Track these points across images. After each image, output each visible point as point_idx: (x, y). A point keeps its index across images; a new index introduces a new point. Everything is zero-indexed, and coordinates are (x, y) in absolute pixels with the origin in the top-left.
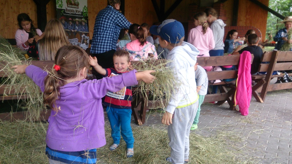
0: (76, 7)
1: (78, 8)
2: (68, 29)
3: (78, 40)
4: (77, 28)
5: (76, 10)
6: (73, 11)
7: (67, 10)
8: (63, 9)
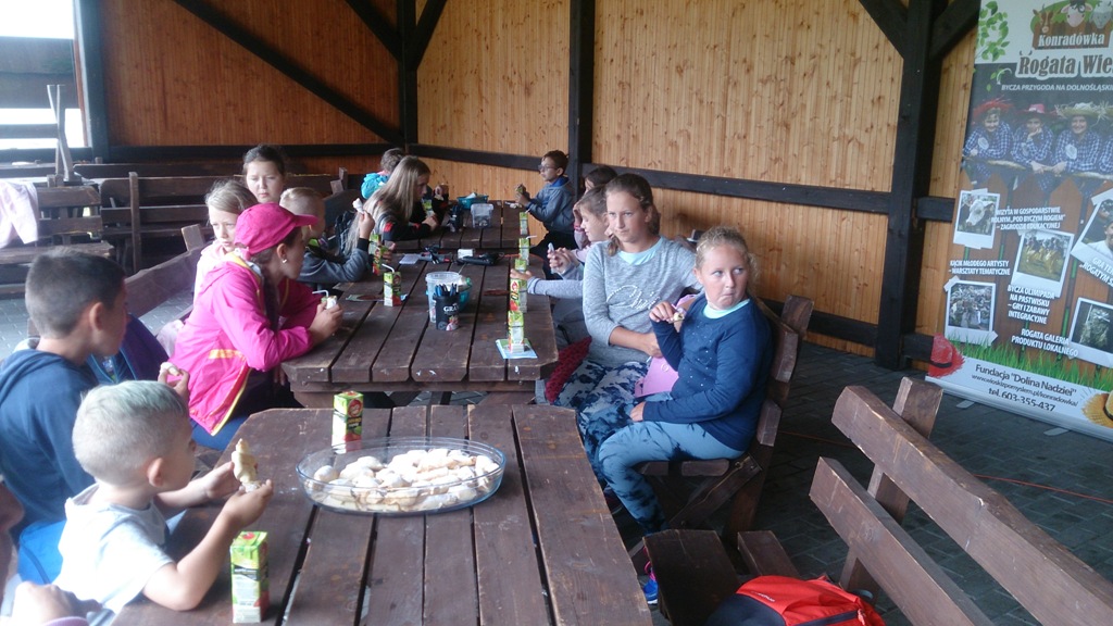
0: (1094, 41)
1: (1106, 45)
2: (1009, 158)
3: (1061, 218)
4: (1071, 152)
5: (1085, 57)
6: (1066, 64)
7: (1029, 66)
8: (1003, 66)
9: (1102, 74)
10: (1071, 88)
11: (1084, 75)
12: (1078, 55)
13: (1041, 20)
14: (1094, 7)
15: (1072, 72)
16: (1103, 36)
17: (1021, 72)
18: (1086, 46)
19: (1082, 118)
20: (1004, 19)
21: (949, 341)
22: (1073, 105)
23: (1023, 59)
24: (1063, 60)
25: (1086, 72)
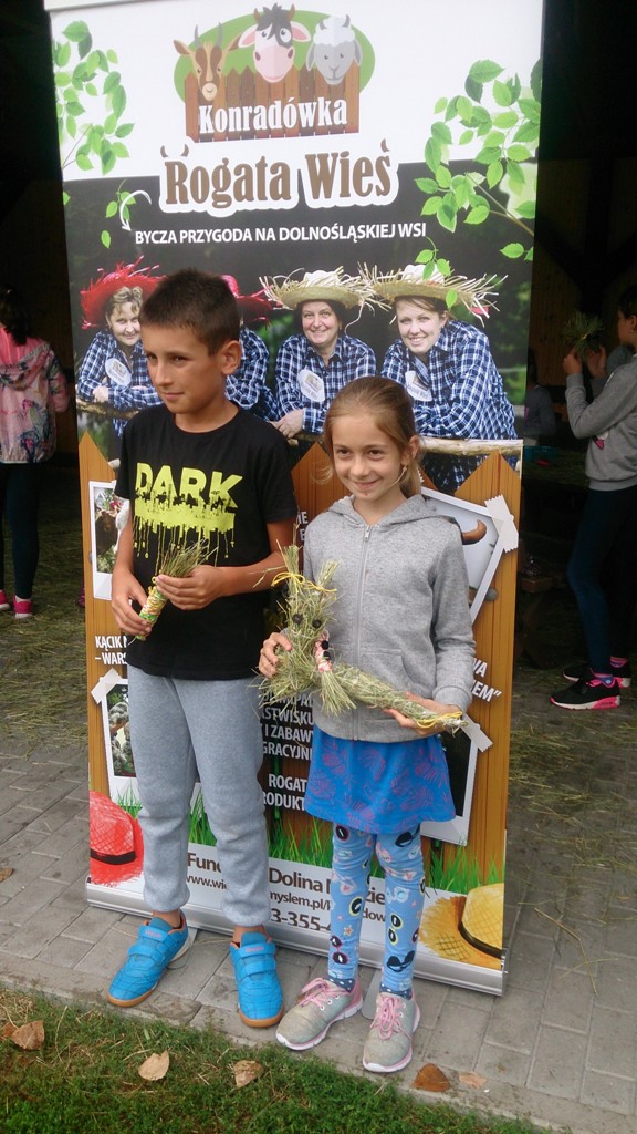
0: (325, 118)
1: (352, 127)
5: (310, 159)
6: (269, 177)
7: (187, 183)
8: (131, 184)
9: (354, 200)
10: (289, 234)
11: (312, 203)
12: (294, 153)
13: (197, 66)
14: (313, 32)
15: (286, 196)
16: (342, 105)
17: (171, 200)
18: (307, 132)
19: (325, 307)
20: (112, 68)
21: (121, 808)
22: (299, 277)
23: (170, 166)
24: (261, 165)
25: (316, 196)
